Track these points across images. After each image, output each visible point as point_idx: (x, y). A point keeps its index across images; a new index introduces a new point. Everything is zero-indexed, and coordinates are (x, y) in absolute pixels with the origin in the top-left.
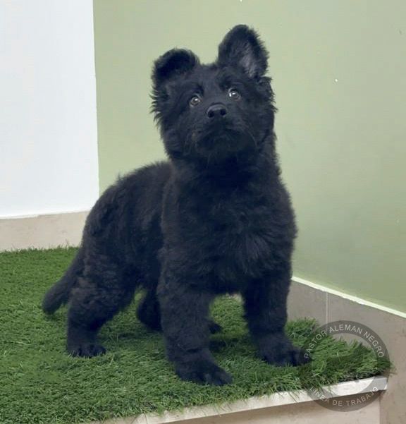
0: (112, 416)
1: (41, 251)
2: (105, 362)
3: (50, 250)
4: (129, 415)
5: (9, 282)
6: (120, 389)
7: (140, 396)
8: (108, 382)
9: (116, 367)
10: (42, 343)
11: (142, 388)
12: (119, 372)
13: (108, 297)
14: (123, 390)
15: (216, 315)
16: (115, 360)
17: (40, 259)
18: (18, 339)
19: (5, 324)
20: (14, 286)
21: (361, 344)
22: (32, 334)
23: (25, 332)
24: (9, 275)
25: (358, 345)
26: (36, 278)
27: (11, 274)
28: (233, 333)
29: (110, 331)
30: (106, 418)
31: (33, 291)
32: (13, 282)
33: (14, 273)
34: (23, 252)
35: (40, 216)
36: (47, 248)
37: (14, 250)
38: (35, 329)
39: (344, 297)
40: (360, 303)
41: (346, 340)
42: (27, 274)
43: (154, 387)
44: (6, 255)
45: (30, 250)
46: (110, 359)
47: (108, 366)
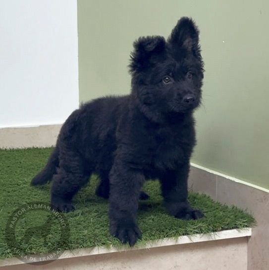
0: (78, 247)
1: (40, 149)
2: (76, 216)
3: (46, 148)
4: (88, 247)
5: (19, 167)
6: (84, 232)
7: (96, 235)
8: (76, 228)
9: (82, 219)
11: (97, 231)
12: (84, 222)
13: (73, 178)
14: (86, 232)
15: (148, 189)
16: (82, 214)
17: (39, 153)
18: (23, 202)
19: (15, 193)
20: (22, 170)
21: (236, 208)
23: (27, 197)
24: (19, 163)
25: (235, 208)
26: (36, 165)
27: (21, 163)
28: (158, 200)
29: (81, 198)
30: (73, 249)
31: (34, 173)
32: (21, 167)
33: (22, 162)
34: (29, 149)
35: (41, 126)
36: (45, 147)
37: (23, 148)
38: (33, 196)
39: (227, 178)
40: (236, 181)
41: (227, 205)
42: (31, 163)
43: (105, 231)
44: (18, 151)
45: (34, 148)
46: (79, 214)
47: (77, 218)
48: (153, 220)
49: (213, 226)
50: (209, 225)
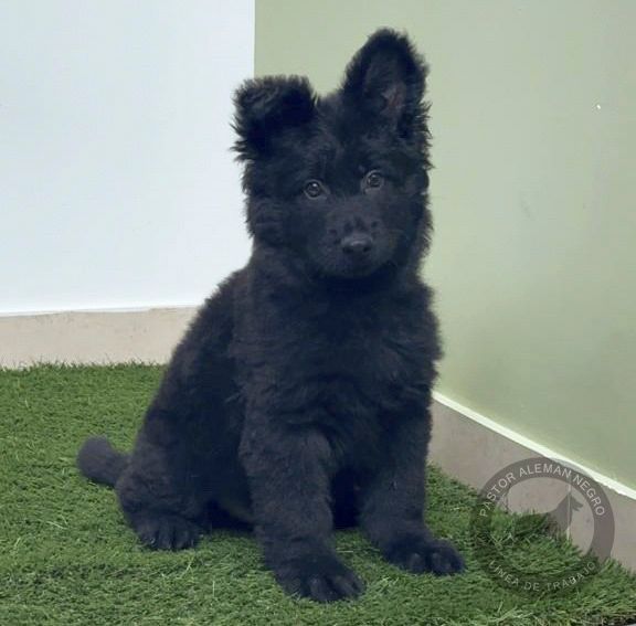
2: (177, 569)
10: (85, 528)
12: (196, 589)
16: (193, 566)
17: (142, 379)
18: (52, 518)
20: (81, 426)
22: (77, 509)
24: (81, 406)
27: (85, 405)
36: (162, 363)
37: (107, 363)
38: (85, 503)
42: (109, 405)
44: (92, 371)
46: (186, 564)
47: (178, 577)
48: (385, 591)
49: (548, 618)
50: (537, 615)
